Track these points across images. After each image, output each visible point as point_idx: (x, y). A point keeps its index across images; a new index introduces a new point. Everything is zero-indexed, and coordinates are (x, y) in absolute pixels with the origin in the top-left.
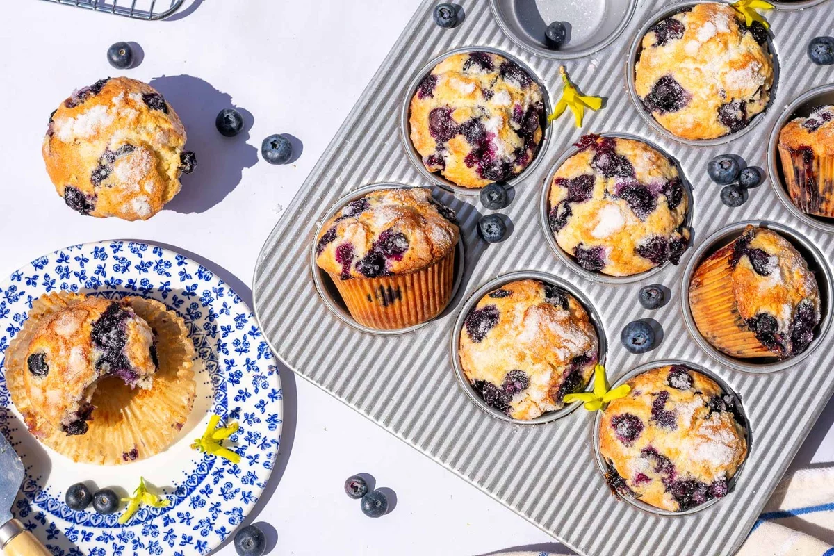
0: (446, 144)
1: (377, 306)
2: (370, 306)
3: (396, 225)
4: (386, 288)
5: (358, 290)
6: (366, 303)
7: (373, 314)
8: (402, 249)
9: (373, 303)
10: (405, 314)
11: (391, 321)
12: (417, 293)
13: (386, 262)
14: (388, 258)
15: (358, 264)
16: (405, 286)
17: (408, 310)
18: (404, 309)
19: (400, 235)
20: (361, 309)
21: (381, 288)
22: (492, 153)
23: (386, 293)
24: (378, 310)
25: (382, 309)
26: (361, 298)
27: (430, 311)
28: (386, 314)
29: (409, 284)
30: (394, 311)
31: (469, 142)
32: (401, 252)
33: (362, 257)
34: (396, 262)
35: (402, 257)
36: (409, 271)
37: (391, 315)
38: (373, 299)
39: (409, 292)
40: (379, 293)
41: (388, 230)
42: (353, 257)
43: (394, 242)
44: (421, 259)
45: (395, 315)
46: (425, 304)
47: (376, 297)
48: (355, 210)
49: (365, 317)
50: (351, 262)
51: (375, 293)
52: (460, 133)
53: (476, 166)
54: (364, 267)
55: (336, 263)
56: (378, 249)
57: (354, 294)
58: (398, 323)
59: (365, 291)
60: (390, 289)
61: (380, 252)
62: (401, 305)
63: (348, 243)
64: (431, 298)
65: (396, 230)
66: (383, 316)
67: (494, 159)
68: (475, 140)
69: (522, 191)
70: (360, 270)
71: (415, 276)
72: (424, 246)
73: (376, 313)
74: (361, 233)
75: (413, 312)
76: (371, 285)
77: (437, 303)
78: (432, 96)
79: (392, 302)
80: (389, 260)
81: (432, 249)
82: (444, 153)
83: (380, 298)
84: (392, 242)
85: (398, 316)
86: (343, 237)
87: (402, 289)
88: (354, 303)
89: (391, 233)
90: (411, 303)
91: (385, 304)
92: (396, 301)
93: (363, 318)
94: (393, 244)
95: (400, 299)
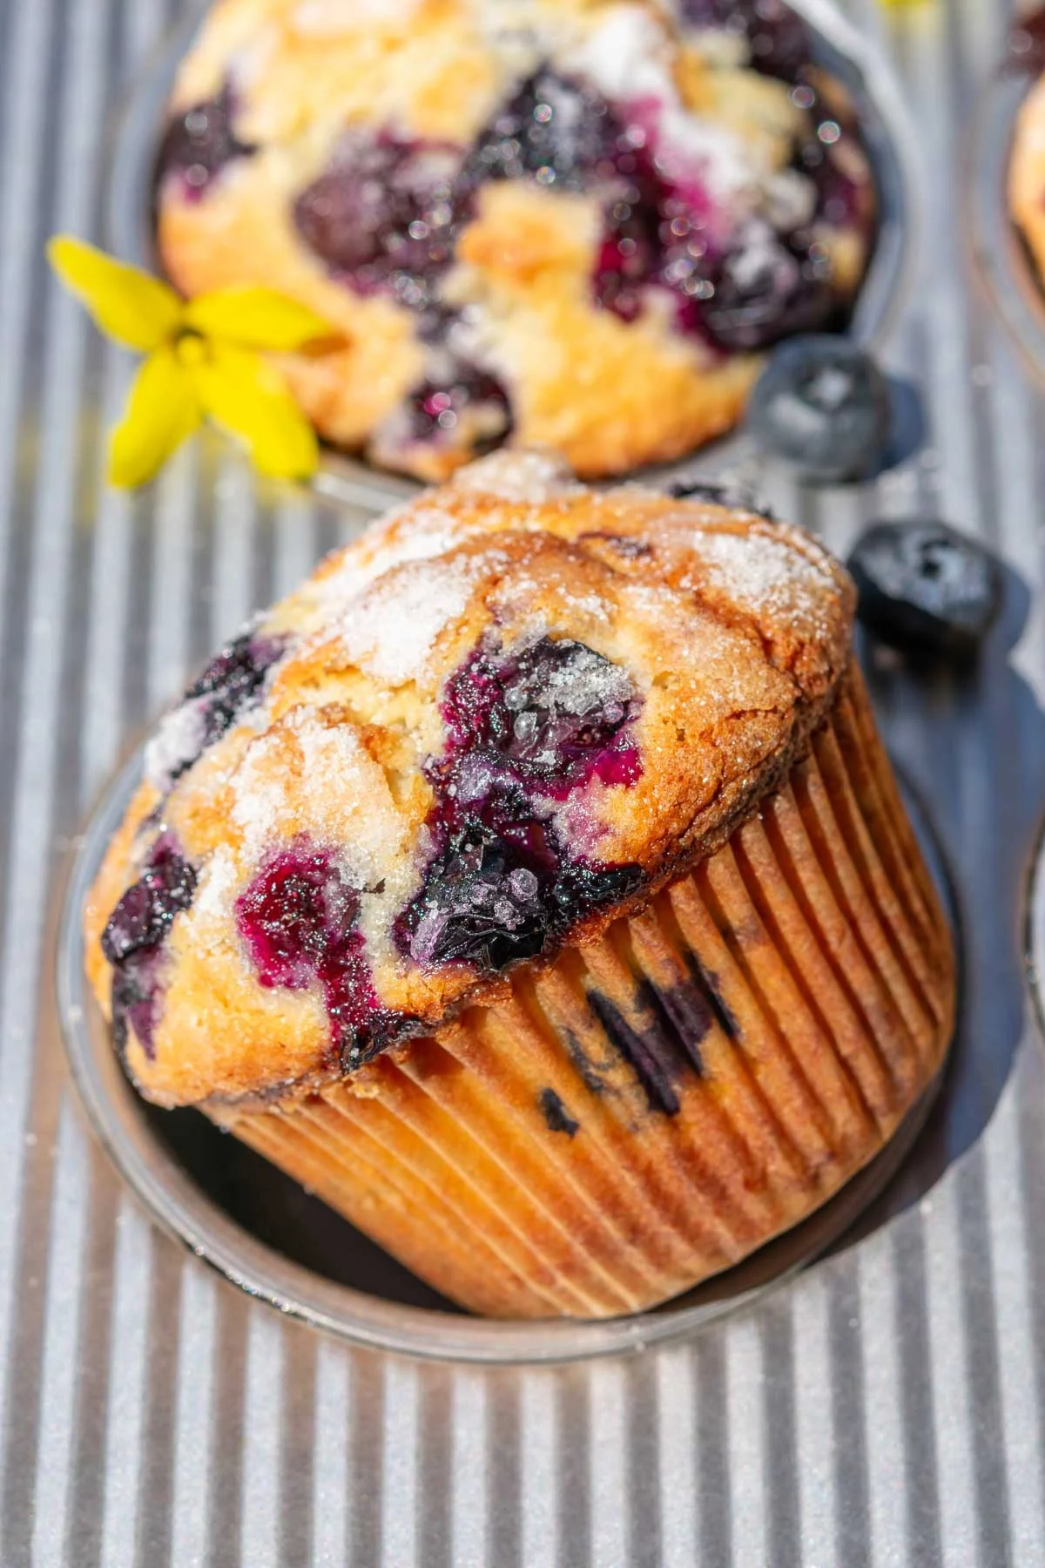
0: (454, 286)
1: (619, 1136)
2: (582, 1164)
3: (495, 614)
4: (621, 993)
5: (471, 1105)
6: (550, 1154)
7: (612, 1202)
8: (612, 713)
9: (592, 1133)
10: (792, 1110)
11: (735, 1188)
12: (802, 947)
13: (560, 823)
14: (561, 795)
15: (403, 928)
16: (727, 934)
17: (798, 1072)
18: (774, 1076)
19: (552, 653)
20: (530, 1221)
21: (600, 1011)
22: (697, 199)
23: (637, 1021)
24: (632, 1159)
25: (653, 1141)
26: (502, 1139)
27: (911, 1038)
28: (689, 1156)
29: (737, 909)
30: (725, 1122)
31: (562, 185)
32: (610, 731)
33: (403, 878)
34: (615, 793)
35: (633, 754)
36: (711, 816)
37: (717, 1155)
38: (576, 1107)
39: (759, 956)
40: (594, 1045)
41: (474, 658)
42: (353, 908)
43: (546, 700)
44: (738, 715)
45: (739, 1145)
46: (869, 999)
47: (593, 1089)
48: (218, 706)
49: (579, 1249)
50: (359, 940)
51: (575, 1062)
52: (497, 173)
53: (660, 304)
54: (455, 921)
55: (276, 1002)
56: (475, 783)
57: (457, 1144)
58: (777, 1182)
59: (515, 1087)
60: (647, 994)
61: (495, 791)
62: (746, 1065)
63: (284, 843)
64: (882, 956)
65: (511, 643)
66: (674, 1179)
67: (717, 230)
68: (582, 163)
69: (920, 345)
70: (438, 954)
71: (752, 836)
72: (720, 642)
73: (630, 1186)
74: (327, 750)
75: (827, 1080)
76: (534, 1022)
77: (921, 972)
78: (247, 151)
79: (690, 1066)
80: (572, 803)
81: (767, 646)
82: (463, 341)
83: (618, 1077)
84: (531, 707)
85: (757, 1135)
86: (235, 840)
87: (714, 957)
88: (478, 1211)
89: (498, 662)
90: (796, 1024)
91: (663, 1106)
92: (713, 1050)
93: (570, 1267)
94: (542, 713)
95: (730, 1030)
